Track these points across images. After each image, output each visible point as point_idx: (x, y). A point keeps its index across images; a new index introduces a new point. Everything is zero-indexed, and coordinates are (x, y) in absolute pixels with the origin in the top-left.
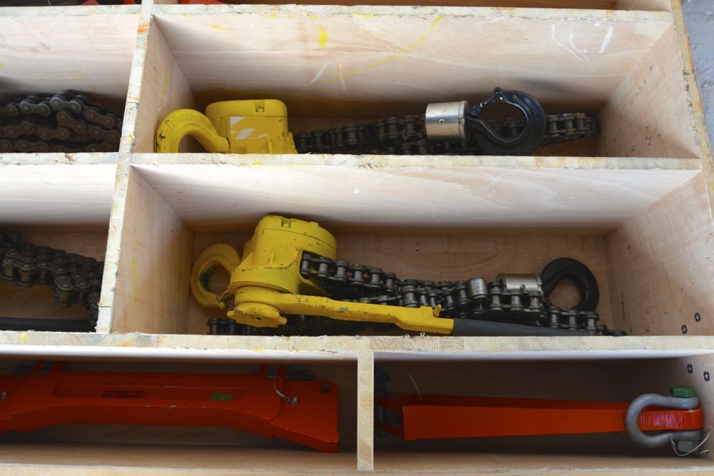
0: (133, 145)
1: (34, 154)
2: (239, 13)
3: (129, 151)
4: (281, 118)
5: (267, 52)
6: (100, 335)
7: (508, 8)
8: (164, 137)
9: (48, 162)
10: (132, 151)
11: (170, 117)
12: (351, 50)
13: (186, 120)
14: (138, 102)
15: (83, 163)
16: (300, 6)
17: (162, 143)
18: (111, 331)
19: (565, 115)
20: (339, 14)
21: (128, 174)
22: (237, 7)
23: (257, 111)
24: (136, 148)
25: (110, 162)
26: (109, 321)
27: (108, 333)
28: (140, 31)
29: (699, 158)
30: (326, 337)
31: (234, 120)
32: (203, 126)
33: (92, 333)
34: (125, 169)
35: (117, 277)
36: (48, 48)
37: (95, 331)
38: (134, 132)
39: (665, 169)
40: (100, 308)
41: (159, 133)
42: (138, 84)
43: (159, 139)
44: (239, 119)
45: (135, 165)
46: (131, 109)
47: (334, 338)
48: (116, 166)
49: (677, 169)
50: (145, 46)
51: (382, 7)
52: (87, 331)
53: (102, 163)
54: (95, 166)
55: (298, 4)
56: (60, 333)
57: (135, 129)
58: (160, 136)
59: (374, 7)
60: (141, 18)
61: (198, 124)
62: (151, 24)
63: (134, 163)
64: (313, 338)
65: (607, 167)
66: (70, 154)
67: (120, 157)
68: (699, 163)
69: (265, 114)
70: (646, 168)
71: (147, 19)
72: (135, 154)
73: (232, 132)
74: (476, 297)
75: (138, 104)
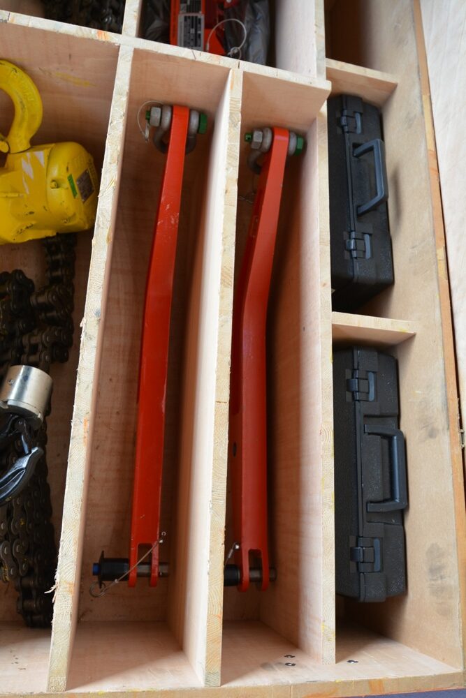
4: (46, 208)
13: (25, 95)
44: (44, 163)
75: (6, 21)
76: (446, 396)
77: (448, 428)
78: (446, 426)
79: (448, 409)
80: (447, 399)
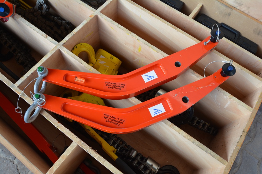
0: (64, 44)
1: (39, 30)
2: (119, 28)
3: (62, 44)
4: (116, 65)
5: (124, 44)
6: (14, 86)
7: (198, 74)
8: (77, 48)
9: (41, 34)
10: (63, 45)
11: (82, 44)
12: (147, 58)
13: (87, 48)
14: (74, 33)
15: (48, 40)
16: (137, 36)
17: (75, 49)
18: (18, 87)
19: (202, 120)
20: (146, 45)
21: (56, 50)
22: (120, 26)
23: (110, 58)
24: (64, 45)
25: (55, 44)
26: (20, 84)
27: (17, 86)
28: (90, 16)
29: (228, 161)
30: (68, 130)
31: (102, 56)
32: (91, 52)
33: (13, 84)
34: (57, 48)
35: (31, 74)
36: (69, 7)
37: (14, 84)
38: (67, 41)
39: (212, 156)
40: (20, 79)
41: (76, 46)
42: (78, 29)
43: (75, 47)
44: (104, 57)
45: (60, 49)
46: (71, 34)
47: (70, 132)
48: (55, 46)
49: (217, 159)
50: (88, 21)
51: (160, 50)
52: (12, 82)
53: (53, 43)
54: (50, 42)
55: (137, 35)
56: (6, 78)
57: (68, 40)
58: (76, 47)
59: (158, 49)
60: (93, 13)
61: (90, 51)
62: (95, 16)
63: (60, 48)
64: (65, 127)
65: (193, 142)
66: (47, 36)
67: (58, 44)
68: (227, 163)
69: (112, 60)
70: (206, 152)
71: (95, 14)
72: (62, 46)
73: (99, 59)
74: (130, 156)
75: (74, 34)
76: (225, 5)
77: (232, 9)
78: (231, 9)
79: (228, 7)
80: (226, 5)
